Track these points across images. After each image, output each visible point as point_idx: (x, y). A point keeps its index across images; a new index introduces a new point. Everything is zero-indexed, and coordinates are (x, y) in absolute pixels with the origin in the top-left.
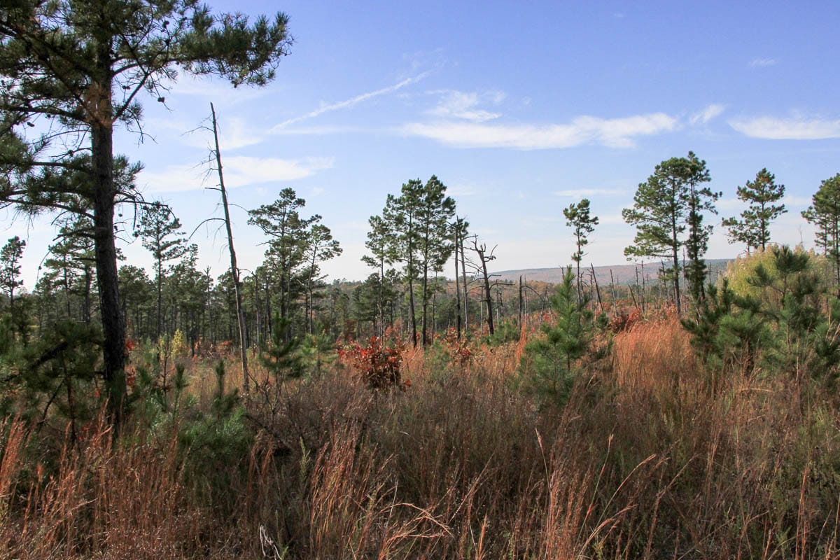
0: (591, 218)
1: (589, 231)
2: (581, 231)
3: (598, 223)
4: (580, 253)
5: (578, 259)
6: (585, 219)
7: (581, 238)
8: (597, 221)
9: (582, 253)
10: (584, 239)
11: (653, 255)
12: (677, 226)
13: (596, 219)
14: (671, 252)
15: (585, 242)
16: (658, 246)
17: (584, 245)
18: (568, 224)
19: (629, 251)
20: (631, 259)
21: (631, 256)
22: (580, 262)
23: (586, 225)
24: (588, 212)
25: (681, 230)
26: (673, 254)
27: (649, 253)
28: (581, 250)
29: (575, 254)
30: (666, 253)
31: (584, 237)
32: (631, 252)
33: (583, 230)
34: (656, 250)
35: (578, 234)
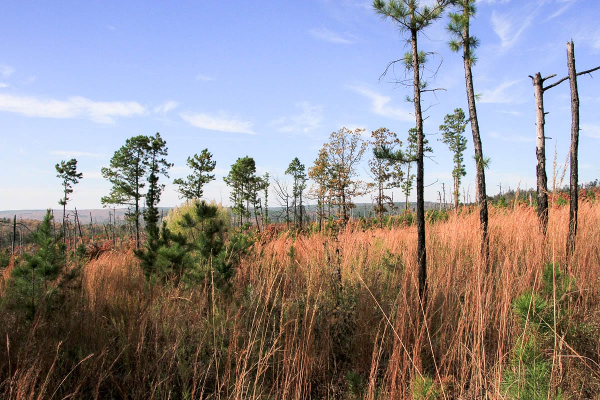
0: (77, 173)
1: (75, 183)
2: (68, 182)
3: (82, 178)
4: (66, 199)
5: (64, 203)
6: (73, 174)
7: (68, 188)
8: (81, 176)
9: (68, 199)
10: (70, 189)
11: (121, 203)
12: (139, 183)
13: (81, 174)
14: (134, 201)
15: (71, 191)
16: (125, 197)
17: (70, 193)
18: (58, 176)
19: (105, 200)
20: (106, 206)
21: (106, 203)
22: (66, 205)
23: (72, 178)
24: (74, 169)
25: (142, 186)
26: (135, 203)
27: (119, 202)
28: (67, 197)
29: (61, 200)
30: (131, 202)
31: (70, 187)
32: (106, 201)
33: (70, 182)
34: (124, 200)
35: (66, 184)
